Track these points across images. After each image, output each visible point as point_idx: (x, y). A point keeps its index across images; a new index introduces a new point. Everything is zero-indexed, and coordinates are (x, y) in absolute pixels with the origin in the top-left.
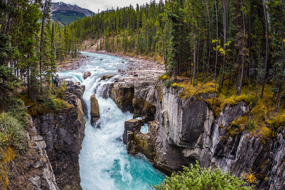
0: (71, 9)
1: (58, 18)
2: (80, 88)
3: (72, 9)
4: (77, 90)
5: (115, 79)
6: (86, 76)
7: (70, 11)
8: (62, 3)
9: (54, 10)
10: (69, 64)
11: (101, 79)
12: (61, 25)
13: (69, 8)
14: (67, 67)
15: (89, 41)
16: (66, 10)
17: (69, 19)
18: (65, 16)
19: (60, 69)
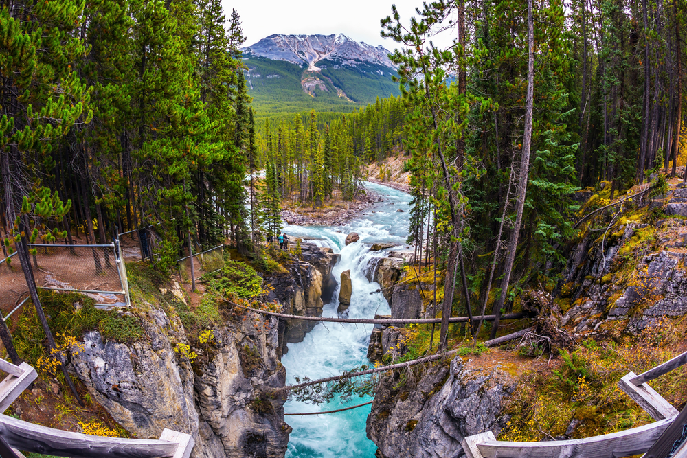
0: (368, 56)
1: (335, 80)
2: (326, 258)
3: (374, 56)
4: (321, 259)
5: (390, 253)
6: (348, 241)
7: (367, 62)
8: (343, 38)
9: (323, 57)
10: (331, 213)
11: (370, 250)
12: (346, 99)
13: (363, 53)
14: (325, 219)
15: (400, 160)
16: (355, 60)
17: (365, 86)
18: (355, 77)
19: (311, 221)
